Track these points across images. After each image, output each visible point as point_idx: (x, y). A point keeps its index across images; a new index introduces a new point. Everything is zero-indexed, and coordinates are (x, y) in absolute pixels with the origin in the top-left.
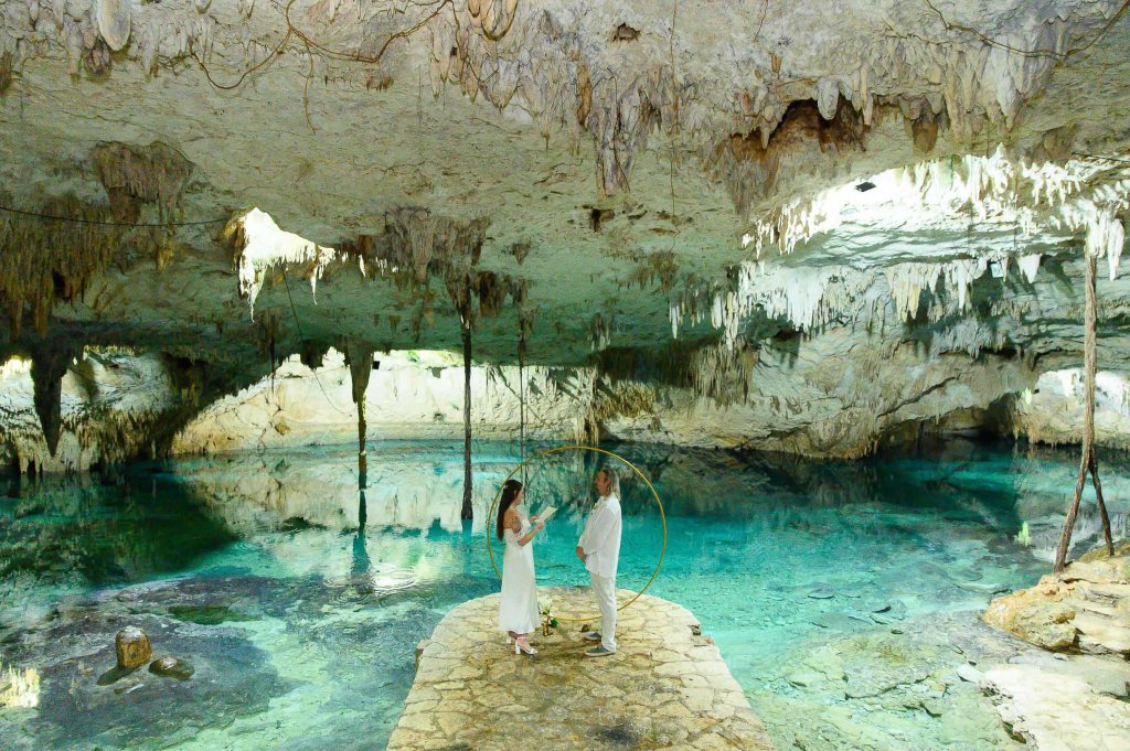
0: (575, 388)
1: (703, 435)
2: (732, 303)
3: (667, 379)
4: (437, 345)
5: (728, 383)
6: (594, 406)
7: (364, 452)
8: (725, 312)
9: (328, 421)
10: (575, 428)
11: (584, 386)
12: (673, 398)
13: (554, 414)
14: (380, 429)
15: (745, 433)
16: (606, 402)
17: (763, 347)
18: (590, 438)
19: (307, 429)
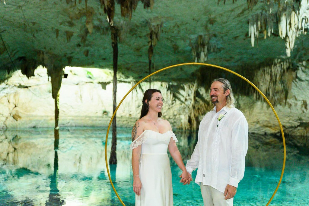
0: (183, 96)
1: (258, 126)
2: (294, 19)
3: (238, 90)
4: (102, 64)
5: (276, 93)
6: (194, 107)
7: (58, 128)
8: (288, 27)
9: (43, 114)
10: (183, 121)
11: (189, 95)
12: (241, 103)
13: (171, 112)
14: (73, 120)
15: (284, 124)
16: (201, 105)
17: (300, 68)
18: (191, 127)
19: (31, 118)
